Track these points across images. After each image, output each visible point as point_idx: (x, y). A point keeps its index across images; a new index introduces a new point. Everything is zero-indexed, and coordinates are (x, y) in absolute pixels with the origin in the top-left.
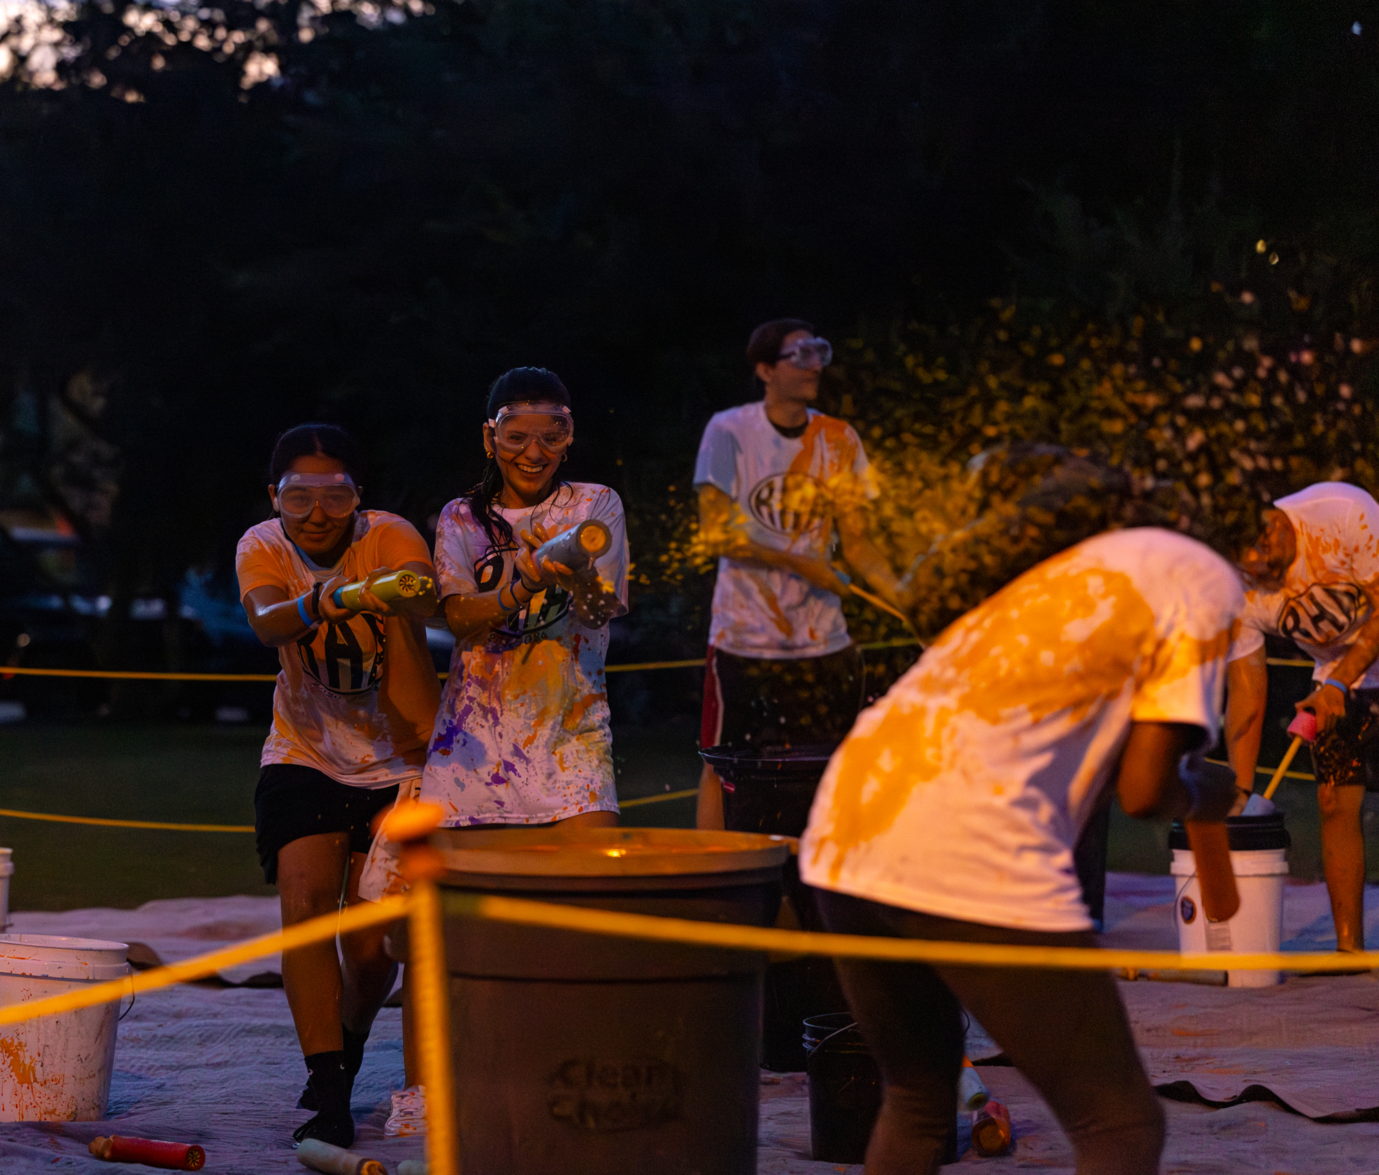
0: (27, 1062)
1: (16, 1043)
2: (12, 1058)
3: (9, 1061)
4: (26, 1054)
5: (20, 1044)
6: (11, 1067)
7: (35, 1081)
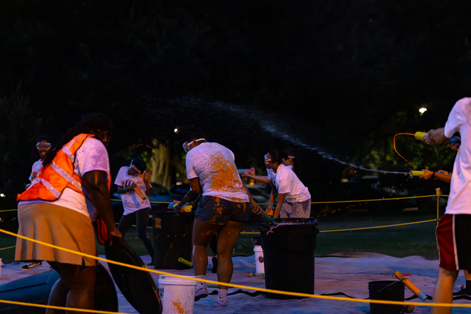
0: (182, 307)
1: (178, 303)
2: (177, 306)
3: (176, 307)
4: (181, 305)
5: (180, 303)
6: (177, 309)
7: (184, 312)
